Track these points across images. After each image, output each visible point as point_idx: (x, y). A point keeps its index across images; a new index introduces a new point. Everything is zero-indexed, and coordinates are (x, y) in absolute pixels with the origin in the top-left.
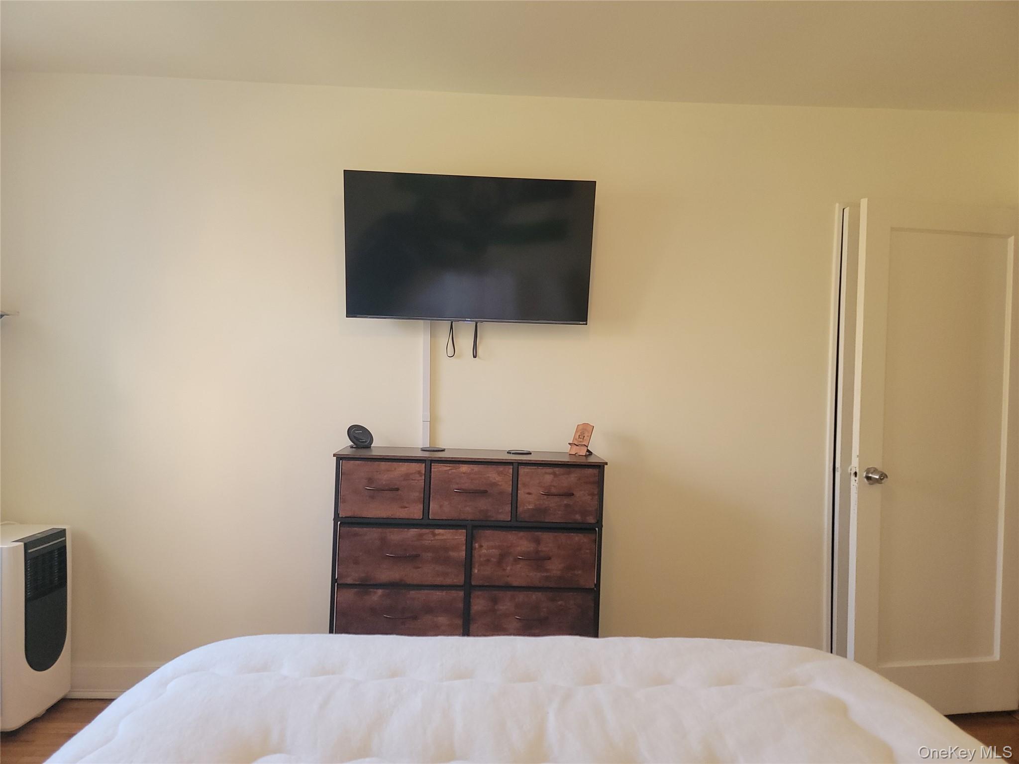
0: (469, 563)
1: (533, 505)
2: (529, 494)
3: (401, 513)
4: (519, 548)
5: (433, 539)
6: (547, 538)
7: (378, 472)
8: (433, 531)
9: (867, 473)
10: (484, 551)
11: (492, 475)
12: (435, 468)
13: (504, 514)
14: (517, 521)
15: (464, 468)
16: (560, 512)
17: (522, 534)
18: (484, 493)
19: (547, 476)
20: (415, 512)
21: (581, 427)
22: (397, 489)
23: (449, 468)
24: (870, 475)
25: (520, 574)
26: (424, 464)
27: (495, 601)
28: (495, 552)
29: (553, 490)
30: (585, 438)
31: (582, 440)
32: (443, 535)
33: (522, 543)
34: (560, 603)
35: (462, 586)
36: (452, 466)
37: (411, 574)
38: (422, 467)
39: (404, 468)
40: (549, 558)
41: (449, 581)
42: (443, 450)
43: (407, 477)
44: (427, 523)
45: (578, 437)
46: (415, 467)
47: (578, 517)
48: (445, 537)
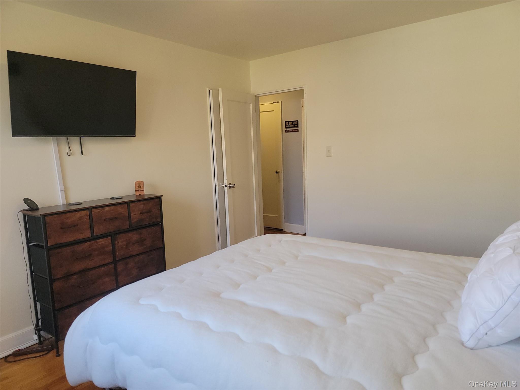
0: (114, 252)
1: (137, 219)
2: (135, 214)
3: (81, 236)
4: (134, 239)
5: (97, 245)
6: (144, 231)
7: (65, 219)
8: (96, 241)
9: (229, 185)
10: (120, 244)
11: (120, 209)
12: (94, 211)
13: (126, 226)
14: (132, 227)
15: (107, 209)
16: (148, 220)
17: (134, 232)
18: (116, 218)
19: (141, 206)
20: (88, 234)
21: (137, 183)
22: (77, 225)
23: (100, 210)
24: (230, 186)
25: (135, 249)
26: (88, 211)
27: (127, 264)
28: (125, 243)
29: (144, 211)
30: (141, 187)
31: (140, 188)
32: (101, 242)
33: (134, 236)
34: (151, 256)
35: (112, 262)
36: (101, 209)
37: (90, 264)
38: (87, 212)
39: (78, 214)
40: (146, 240)
41: (107, 262)
42: (81, 204)
43: (81, 218)
44: (94, 238)
45: (137, 187)
46: (84, 213)
47: (154, 220)
48: (102, 243)
